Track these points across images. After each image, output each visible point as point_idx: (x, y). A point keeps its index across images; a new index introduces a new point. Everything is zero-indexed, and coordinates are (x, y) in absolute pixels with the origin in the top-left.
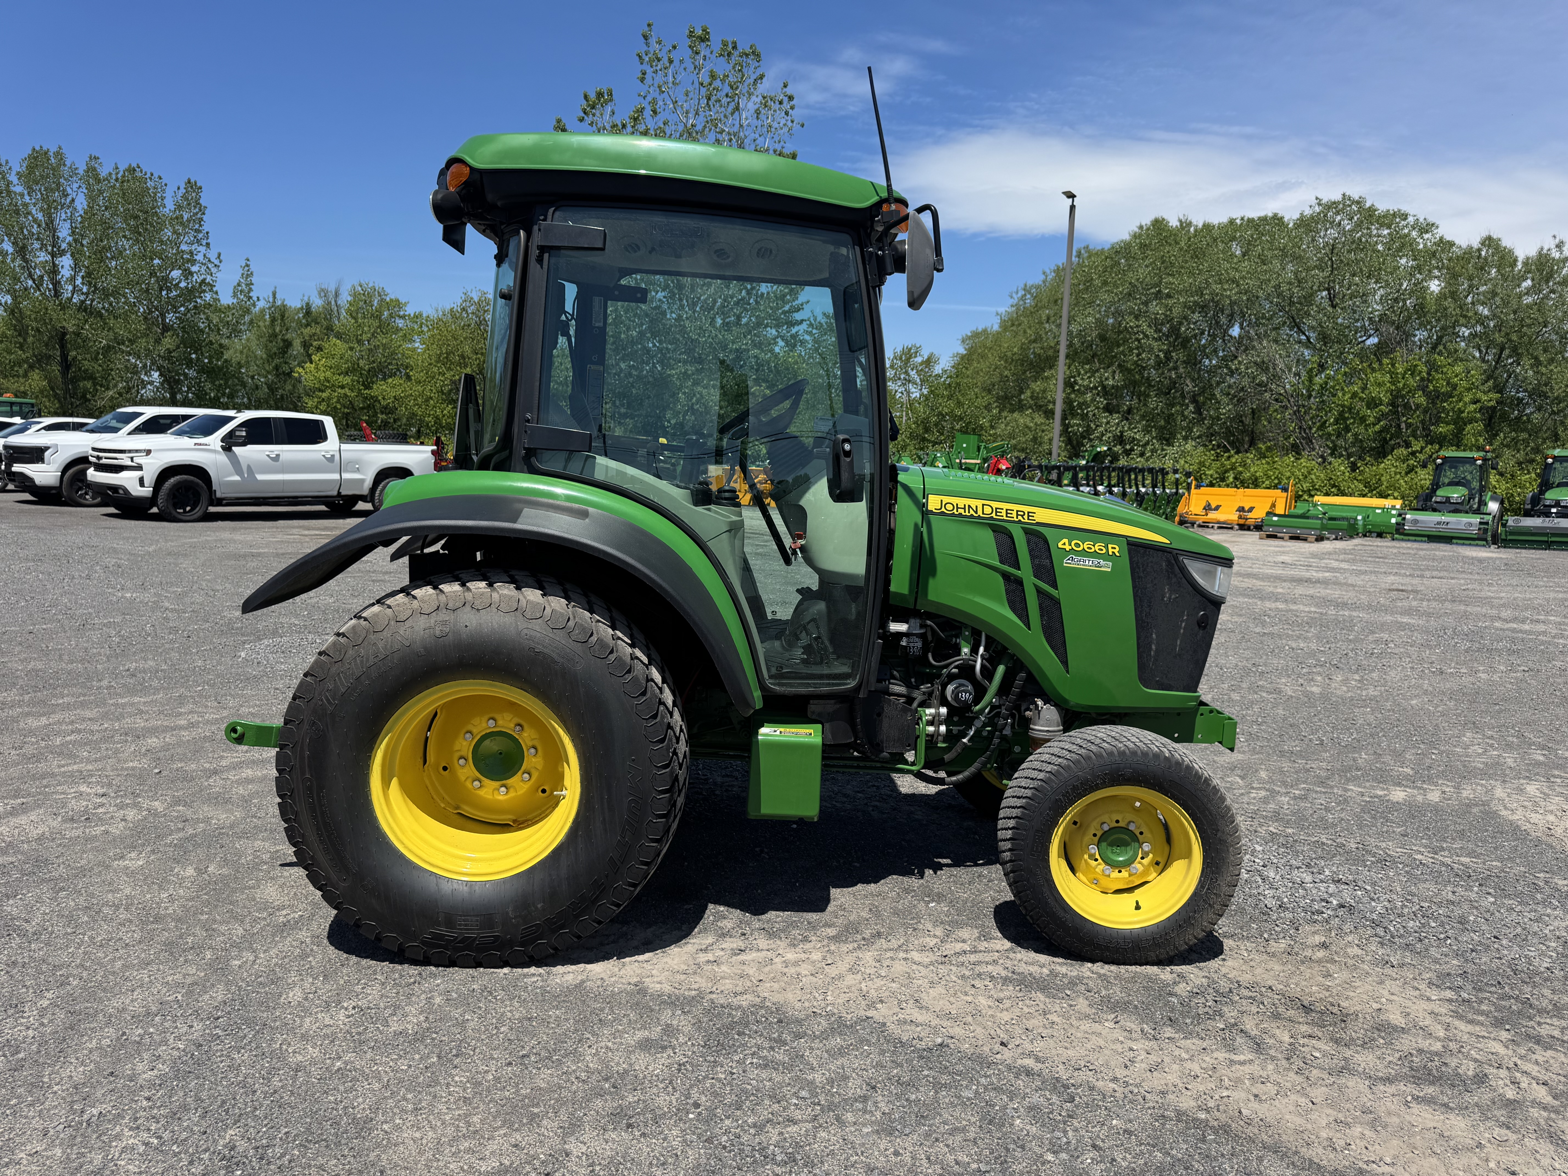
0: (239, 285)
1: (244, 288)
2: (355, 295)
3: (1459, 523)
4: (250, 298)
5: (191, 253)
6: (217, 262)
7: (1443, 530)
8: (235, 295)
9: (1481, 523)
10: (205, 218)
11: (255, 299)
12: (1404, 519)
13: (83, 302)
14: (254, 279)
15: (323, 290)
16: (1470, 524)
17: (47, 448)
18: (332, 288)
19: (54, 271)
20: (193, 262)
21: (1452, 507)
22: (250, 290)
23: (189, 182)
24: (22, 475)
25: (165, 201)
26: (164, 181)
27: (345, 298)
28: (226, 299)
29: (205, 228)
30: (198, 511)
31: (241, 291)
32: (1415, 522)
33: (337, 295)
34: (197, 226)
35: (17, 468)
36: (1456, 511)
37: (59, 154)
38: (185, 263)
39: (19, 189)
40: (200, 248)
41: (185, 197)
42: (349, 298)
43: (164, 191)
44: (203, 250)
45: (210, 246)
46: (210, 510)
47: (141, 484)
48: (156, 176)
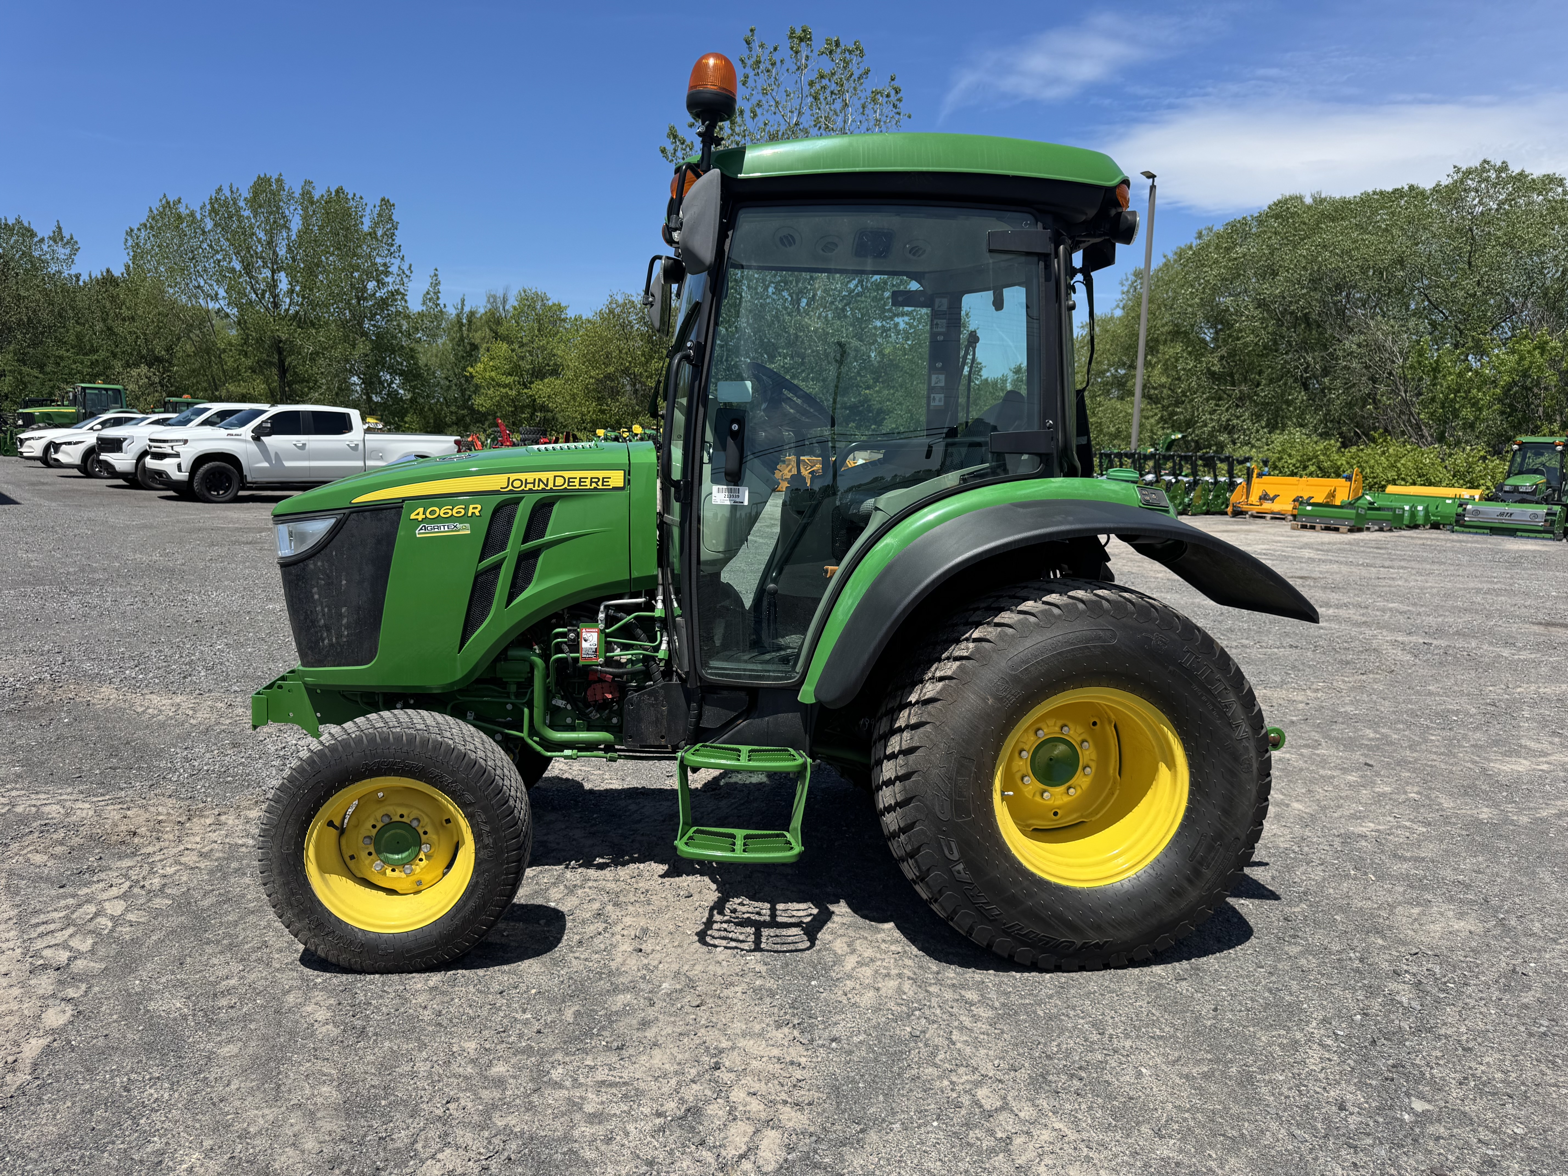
0: (428, 293)
1: (433, 296)
2: (520, 300)
3: (1524, 513)
4: (437, 305)
5: (385, 265)
6: (408, 273)
7: (1506, 522)
8: (424, 303)
9: (1547, 514)
10: (396, 232)
11: (443, 306)
12: (1465, 509)
13: (297, 313)
14: (441, 288)
16: (1536, 515)
17: (125, 439)
18: (500, 294)
19: (273, 285)
20: (387, 273)
21: (1519, 497)
22: (438, 298)
23: (383, 200)
24: (106, 462)
25: (364, 219)
26: (364, 202)
27: (512, 302)
28: (416, 306)
29: (398, 242)
30: (230, 494)
31: (430, 299)
32: (1476, 512)
33: (505, 301)
34: (390, 241)
35: (104, 456)
36: (1522, 501)
37: (279, 181)
38: (379, 274)
39: (247, 213)
40: (393, 260)
41: (380, 215)
42: (516, 304)
43: (364, 209)
44: (397, 262)
45: (403, 259)
46: (241, 493)
47: (180, 469)
48: (358, 196)
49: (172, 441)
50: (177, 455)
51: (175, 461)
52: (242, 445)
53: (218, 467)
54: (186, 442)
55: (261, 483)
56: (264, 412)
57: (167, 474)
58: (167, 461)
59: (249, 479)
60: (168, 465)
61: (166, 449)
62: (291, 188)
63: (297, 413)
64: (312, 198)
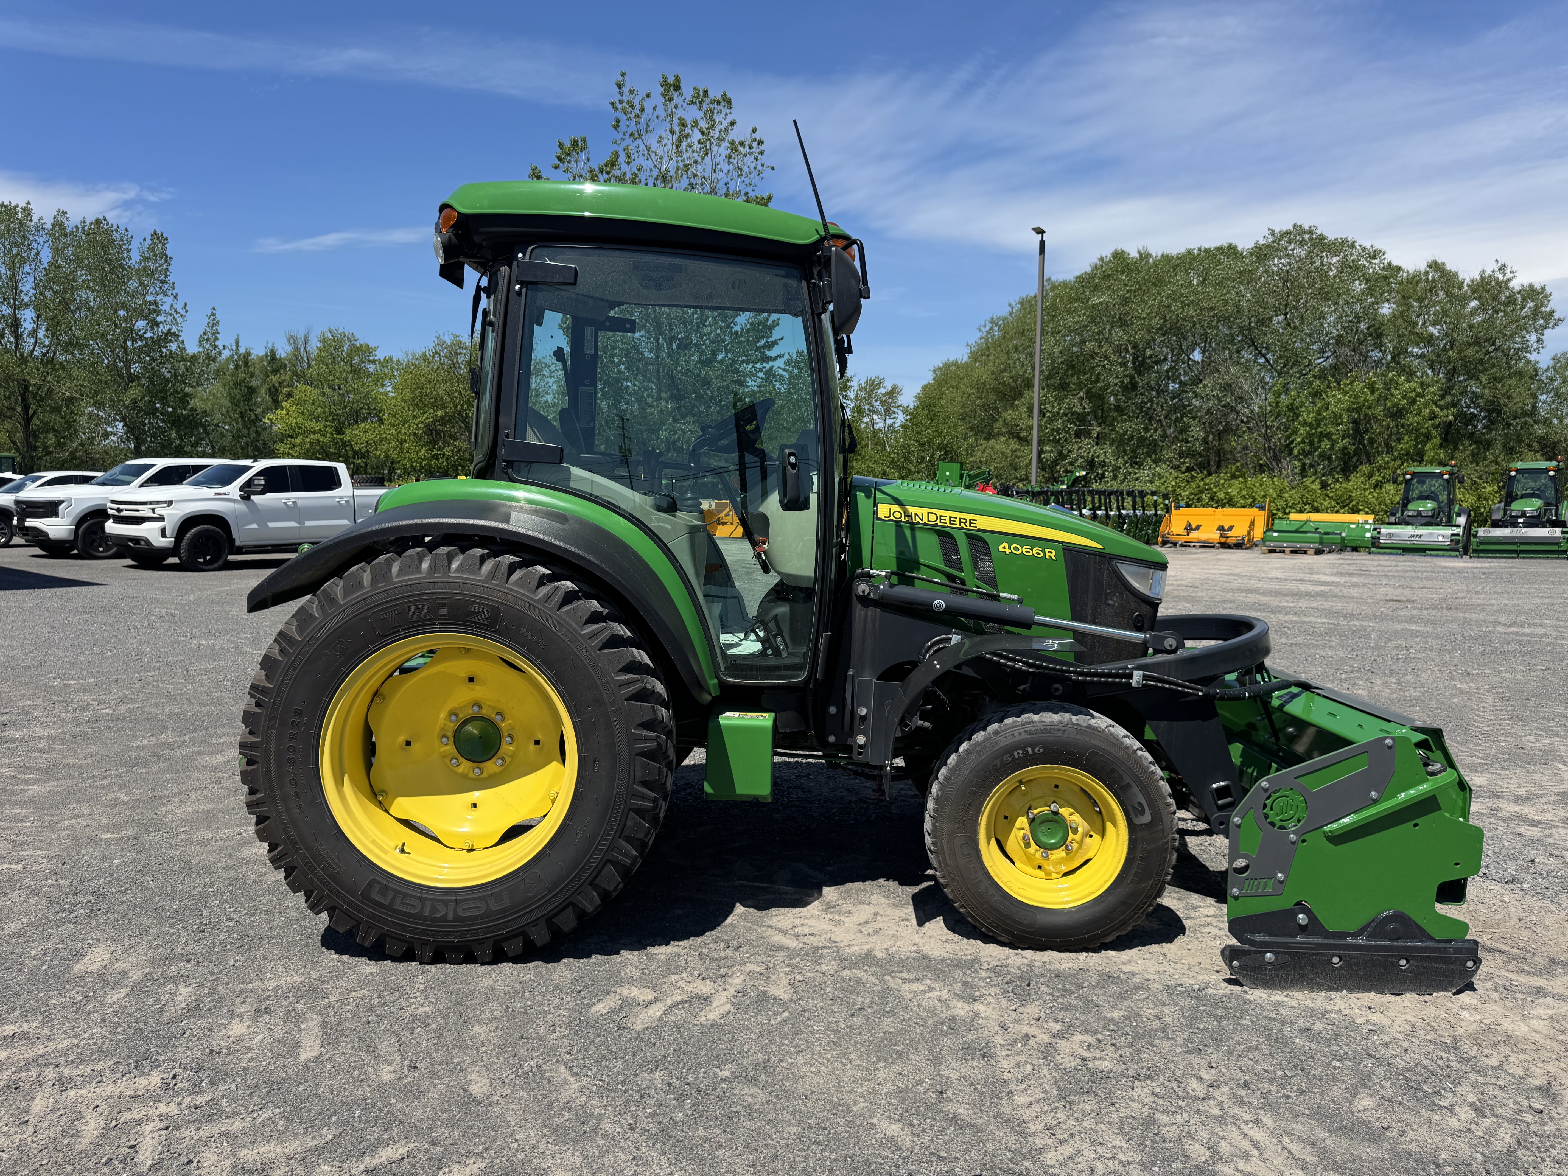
0: (205, 334)
1: (210, 337)
2: (324, 340)
3: (1431, 535)
4: (215, 347)
5: (156, 303)
6: (182, 312)
7: (1417, 543)
8: (201, 344)
9: (1451, 535)
10: (171, 268)
11: (221, 347)
12: (1378, 533)
13: (45, 354)
14: (220, 328)
15: (292, 337)
16: (1442, 536)
18: (300, 334)
19: (16, 324)
20: (158, 312)
22: (216, 339)
23: (155, 233)
24: (35, 529)
25: (131, 254)
26: (131, 234)
27: (314, 344)
28: (192, 348)
29: (171, 279)
30: (219, 560)
31: (207, 340)
32: (1390, 535)
33: (306, 341)
34: (162, 277)
36: (1427, 524)
37: (26, 209)
38: (151, 312)
40: (165, 299)
41: (151, 249)
42: (319, 345)
43: (129, 243)
44: (169, 300)
45: (176, 297)
46: (231, 558)
47: (164, 535)
48: (122, 228)
49: (151, 503)
50: (161, 519)
51: (160, 525)
52: (231, 505)
53: (207, 530)
54: (170, 503)
55: (249, 547)
56: (249, 468)
57: (147, 542)
58: (146, 525)
59: (237, 543)
60: (149, 531)
61: (145, 511)
62: (41, 218)
63: (283, 468)
64: (64, 229)
